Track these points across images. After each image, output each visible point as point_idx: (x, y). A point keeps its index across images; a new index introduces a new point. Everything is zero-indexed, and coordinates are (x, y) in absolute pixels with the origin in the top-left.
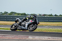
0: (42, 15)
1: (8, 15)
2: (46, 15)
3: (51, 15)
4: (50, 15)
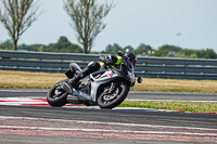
1: (152, 55)
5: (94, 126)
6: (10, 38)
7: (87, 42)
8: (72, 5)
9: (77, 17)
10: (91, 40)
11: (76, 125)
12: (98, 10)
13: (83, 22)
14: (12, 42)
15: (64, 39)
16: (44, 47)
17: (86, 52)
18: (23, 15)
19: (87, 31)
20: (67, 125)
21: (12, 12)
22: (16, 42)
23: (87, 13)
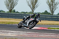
5: (54, 35)
6: (32, 11)
7: (53, 12)
8: (48, 2)
9: (50, 5)
10: (54, 11)
11: (49, 34)
12: (55, 3)
13: (52, 7)
14: (32, 12)
15: (46, 11)
16: (41, 13)
17: (52, 15)
18: (35, 5)
19: (53, 9)
20: (47, 34)
21: (32, 4)
22: (33, 12)
23: (53, 4)
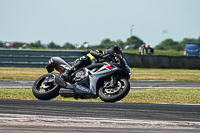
0: (7, 45)
2: (20, 45)
3: (38, 45)
4: (32, 45)
